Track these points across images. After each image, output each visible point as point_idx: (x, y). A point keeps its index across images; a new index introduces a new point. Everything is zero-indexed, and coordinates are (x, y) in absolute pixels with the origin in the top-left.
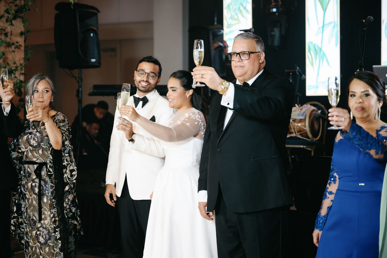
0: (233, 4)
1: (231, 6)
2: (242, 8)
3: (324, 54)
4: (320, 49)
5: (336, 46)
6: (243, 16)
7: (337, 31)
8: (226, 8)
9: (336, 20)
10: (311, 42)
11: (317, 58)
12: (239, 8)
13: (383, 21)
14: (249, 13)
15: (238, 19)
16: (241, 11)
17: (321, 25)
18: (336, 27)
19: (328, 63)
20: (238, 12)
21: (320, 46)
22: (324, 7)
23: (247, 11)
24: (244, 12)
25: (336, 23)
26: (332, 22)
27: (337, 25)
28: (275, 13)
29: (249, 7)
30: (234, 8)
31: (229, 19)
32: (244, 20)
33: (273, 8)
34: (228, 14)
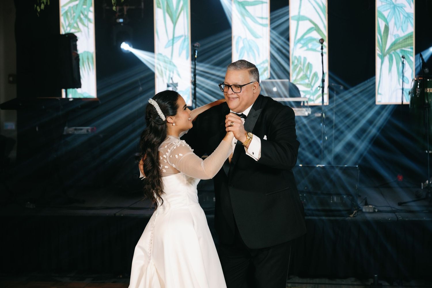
0: (72, 12)
1: (69, 14)
2: (82, 16)
3: (175, 66)
4: (171, 61)
5: (187, 58)
6: (84, 24)
7: (188, 44)
8: (62, 15)
9: (186, 34)
10: (161, 54)
12: (79, 16)
13: (234, 37)
14: (91, 22)
15: (78, 27)
16: (81, 20)
17: (171, 37)
18: (186, 40)
20: (78, 20)
21: (170, 58)
22: (174, 21)
23: (89, 20)
24: (85, 21)
25: (187, 37)
26: (182, 36)
27: (188, 38)
28: (121, 23)
29: (91, 16)
30: (73, 16)
31: (67, 27)
32: (86, 29)
33: (120, 18)
34: (65, 21)
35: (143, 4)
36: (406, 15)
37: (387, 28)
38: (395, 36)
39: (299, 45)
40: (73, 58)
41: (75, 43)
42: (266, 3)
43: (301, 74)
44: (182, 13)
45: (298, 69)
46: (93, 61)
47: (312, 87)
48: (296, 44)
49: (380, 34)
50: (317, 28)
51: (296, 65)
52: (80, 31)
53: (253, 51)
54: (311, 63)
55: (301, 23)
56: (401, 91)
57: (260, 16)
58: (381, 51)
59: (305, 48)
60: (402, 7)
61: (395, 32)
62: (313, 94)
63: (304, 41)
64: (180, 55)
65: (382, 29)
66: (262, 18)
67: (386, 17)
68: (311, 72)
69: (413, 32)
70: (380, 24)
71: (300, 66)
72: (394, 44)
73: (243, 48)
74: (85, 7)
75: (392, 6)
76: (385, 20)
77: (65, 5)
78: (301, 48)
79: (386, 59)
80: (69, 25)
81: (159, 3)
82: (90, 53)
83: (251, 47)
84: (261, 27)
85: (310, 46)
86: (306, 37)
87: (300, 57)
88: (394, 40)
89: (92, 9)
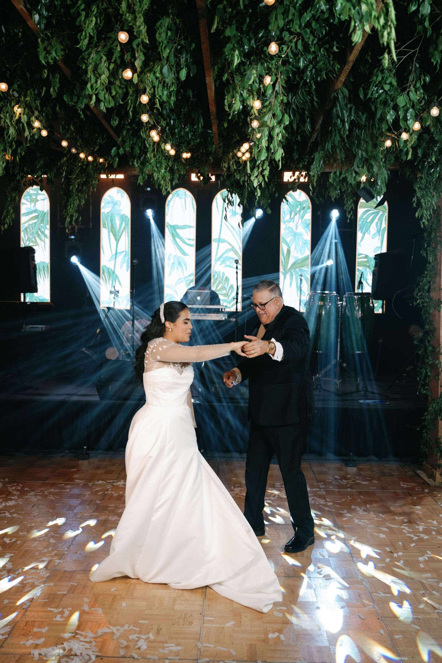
0: (31, 228)
1: (28, 230)
2: (40, 233)
3: (117, 277)
4: (113, 272)
5: (127, 270)
6: (41, 239)
7: (128, 259)
8: (23, 231)
9: (127, 250)
10: (105, 266)
11: (110, 279)
12: (37, 232)
13: (166, 254)
14: (47, 237)
15: (36, 241)
16: (38, 235)
17: (114, 252)
18: (127, 255)
19: (120, 284)
20: (36, 235)
21: (113, 269)
22: (117, 240)
23: (45, 236)
24: (43, 237)
25: (127, 253)
26: (124, 252)
28: (72, 239)
29: (48, 232)
30: (31, 232)
31: (26, 241)
32: (43, 243)
33: (71, 235)
34: (25, 236)
35: (91, 224)
36: (304, 242)
37: (289, 251)
38: (295, 257)
39: (219, 262)
40: (31, 268)
41: (33, 255)
42: (193, 227)
43: (220, 286)
44: (124, 232)
45: (217, 282)
46: (48, 270)
47: (229, 297)
48: (217, 260)
49: (283, 256)
50: (233, 249)
51: (217, 278)
52: (37, 244)
53: (182, 266)
54: (228, 277)
55: (221, 244)
56: (299, 301)
57: (188, 238)
58: (284, 270)
59: (224, 265)
60: (301, 235)
61: (296, 255)
62: (230, 303)
63: (223, 259)
64: (121, 267)
65: (285, 251)
66: (190, 239)
67: (288, 242)
68: (228, 285)
69: (309, 255)
70: (283, 248)
71: (219, 279)
72: (294, 264)
73: (173, 263)
74: (42, 225)
75: (293, 234)
76: (287, 244)
77: (25, 223)
78: (221, 264)
79: (288, 276)
80: (29, 239)
81: (104, 224)
82: (46, 263)
83: (179, 263)
84: (188, 246)
85: (228, 263)
86: (224, 256)
87: (219, 272)
88: (294, 261)
89: (48, 227)
